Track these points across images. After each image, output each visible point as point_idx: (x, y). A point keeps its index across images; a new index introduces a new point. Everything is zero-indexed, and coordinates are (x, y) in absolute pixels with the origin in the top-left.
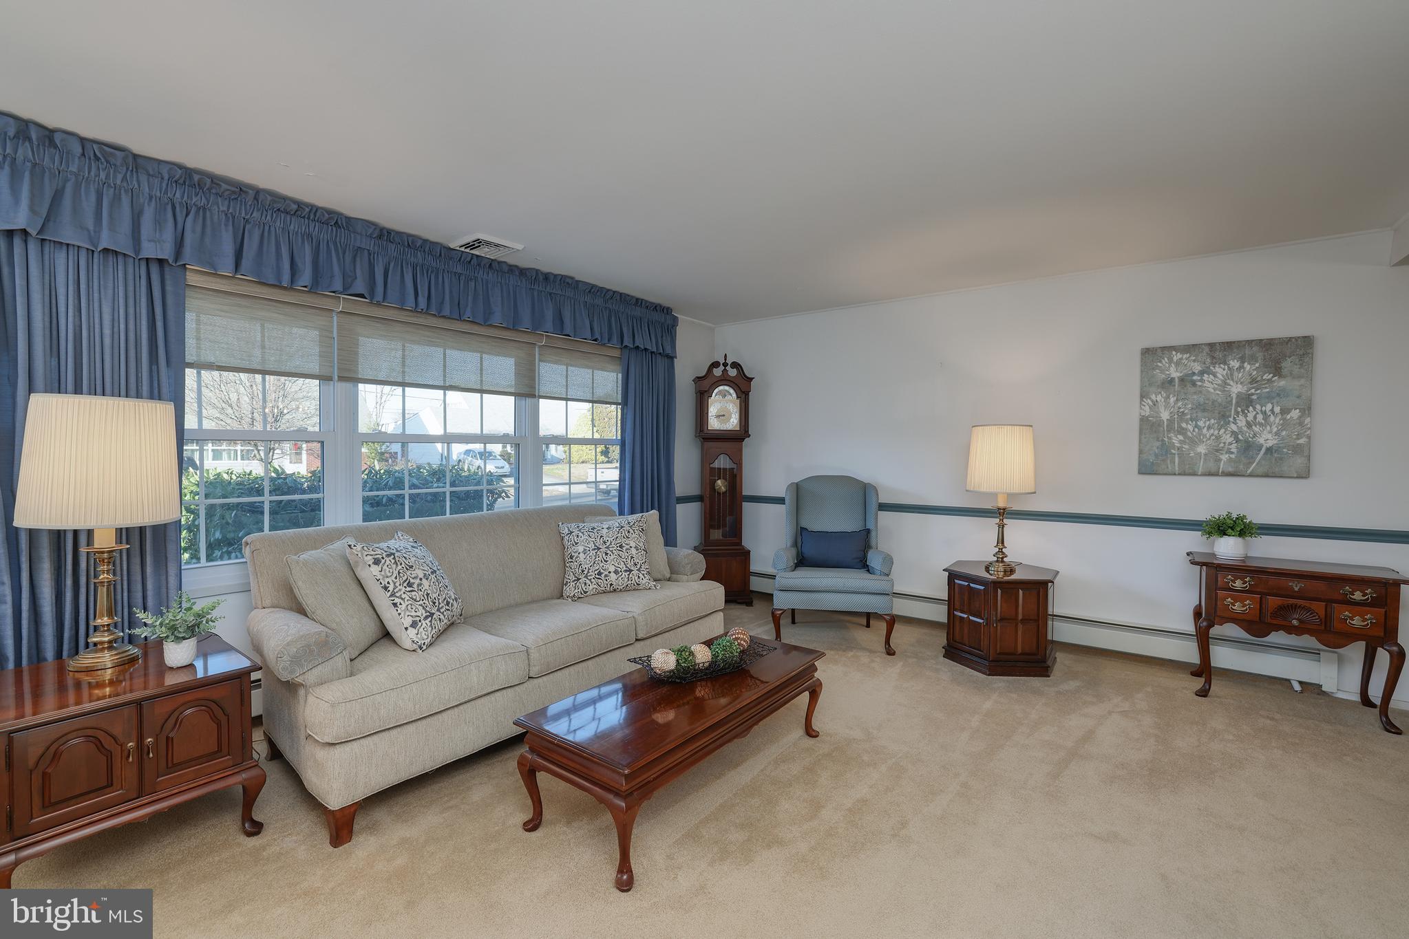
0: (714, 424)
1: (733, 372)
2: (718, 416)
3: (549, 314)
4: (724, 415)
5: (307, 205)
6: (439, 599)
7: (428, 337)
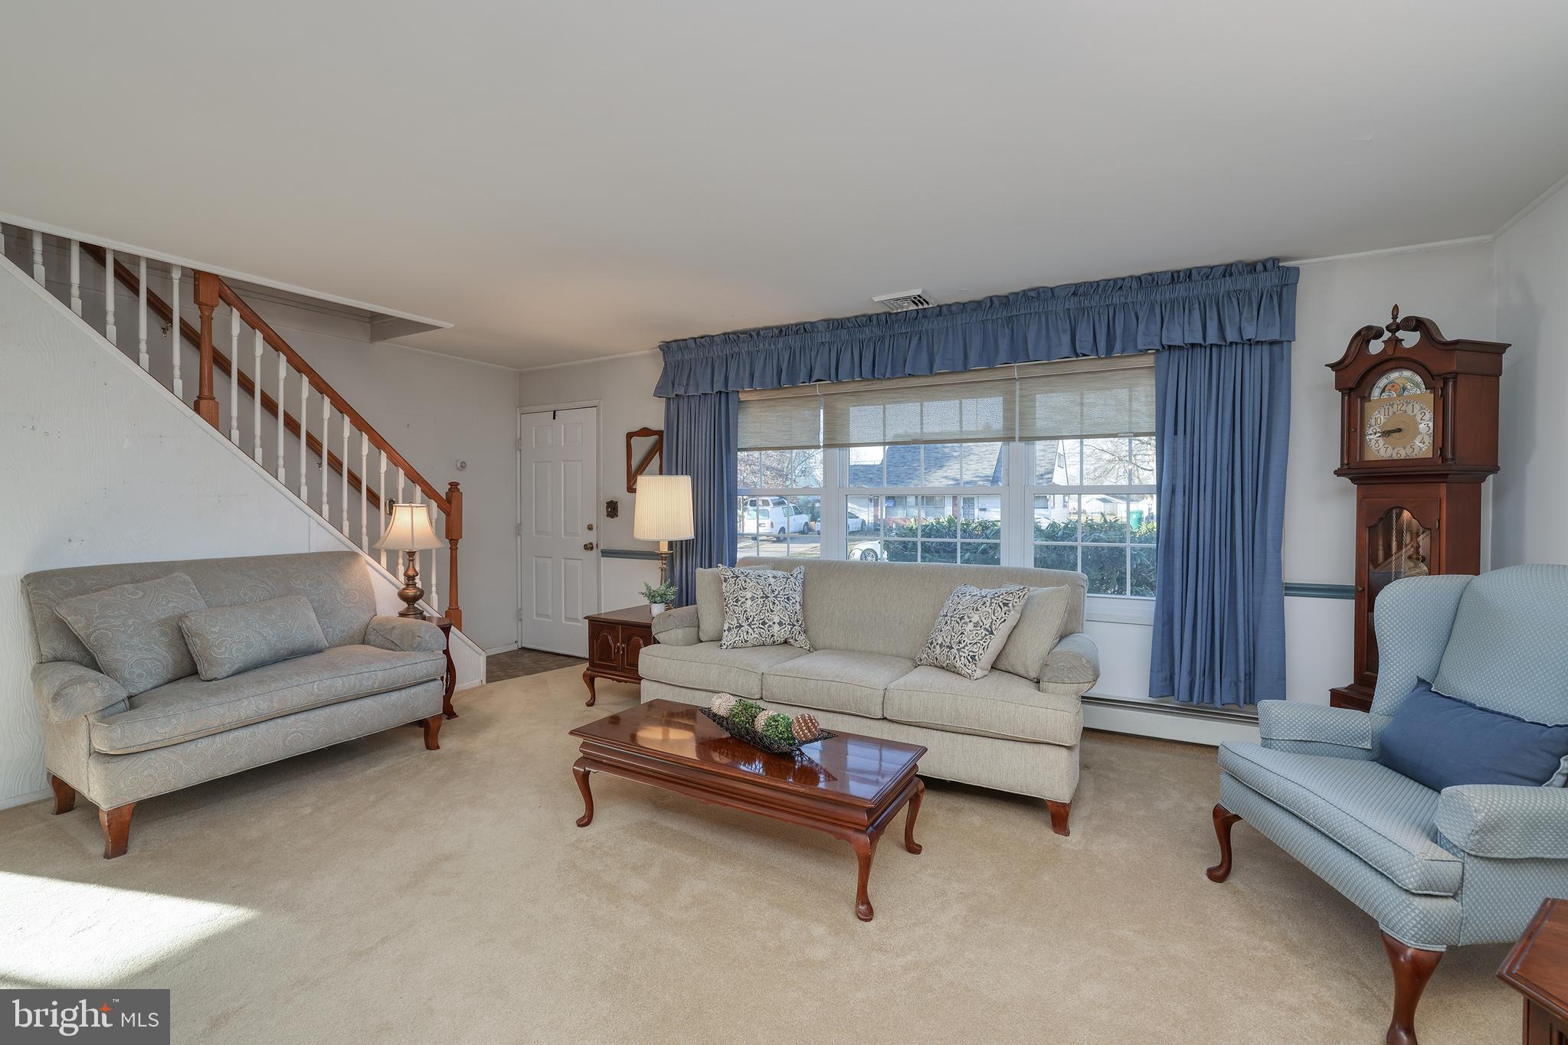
0: (1378, 449)
1: (1410, 339)
2: (1386, 434)
3: (1004, 344)
4: (1400, 430)
5: (784, 326)
6: (754, 618)
7: (893, 398)
